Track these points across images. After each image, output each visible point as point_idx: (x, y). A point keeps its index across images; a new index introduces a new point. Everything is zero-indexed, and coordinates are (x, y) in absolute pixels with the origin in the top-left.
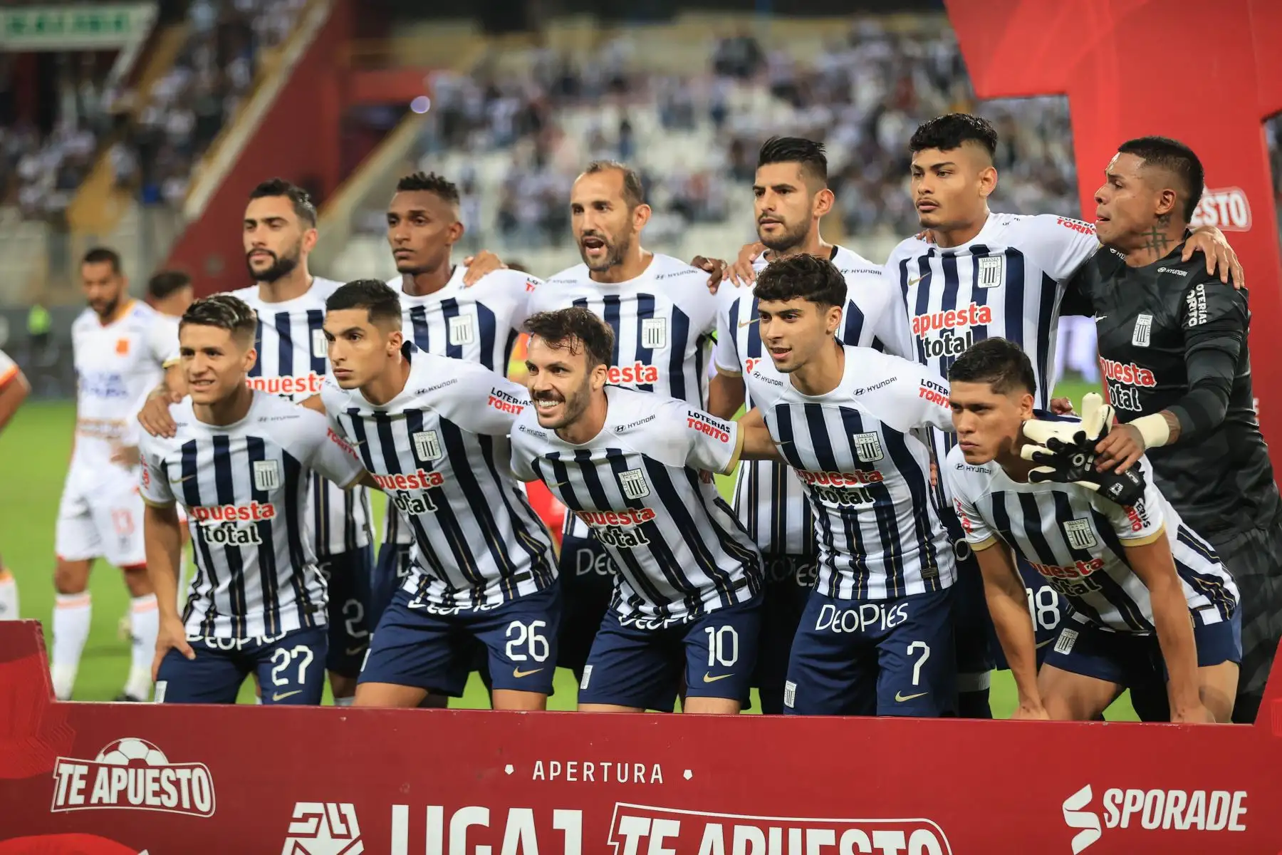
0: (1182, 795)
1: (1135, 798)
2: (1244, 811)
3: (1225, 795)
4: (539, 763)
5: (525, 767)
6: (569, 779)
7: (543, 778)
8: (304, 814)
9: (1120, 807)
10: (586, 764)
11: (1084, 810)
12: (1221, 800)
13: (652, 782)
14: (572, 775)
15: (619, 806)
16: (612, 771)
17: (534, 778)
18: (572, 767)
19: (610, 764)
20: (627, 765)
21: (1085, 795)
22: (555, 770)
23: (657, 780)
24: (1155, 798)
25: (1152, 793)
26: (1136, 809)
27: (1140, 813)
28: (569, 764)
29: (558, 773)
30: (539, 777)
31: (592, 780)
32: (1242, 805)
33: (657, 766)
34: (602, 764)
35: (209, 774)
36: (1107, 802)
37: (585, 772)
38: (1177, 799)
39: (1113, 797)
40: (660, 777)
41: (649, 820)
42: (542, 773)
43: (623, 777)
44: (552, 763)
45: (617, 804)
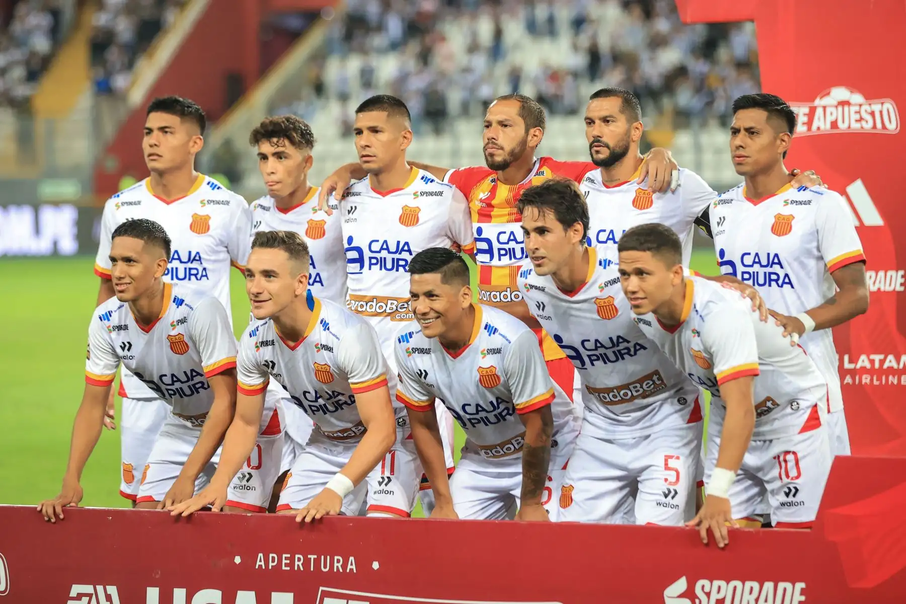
0: (756, 585)
1: (719, 588)
2: (803, 598)
3: (788, 585)
4: (261, 555)
5: (250, 559)
6: (284, 568)
7: (264, 567)
8: (78, 594)
9: (708, 595)
10: (297, 556)
11: (681, 596)
12: (785, 590)
13: (348, 571)
14: (286, 565)
15: (322, 591)
16: (317, 561)
17: (257, 567)
18: (286, 558)
19: (315, 557)
20: (328, 557)
21: (681, 585)
22: (273, 561)
23: (351, 570)
24: (735, 588)
25: (734, 583)
26: (720, 596)
27: (723, 600)
28: (284, 556)
29: (274, 564)
30: (260, 566)
31: (302, 569)
32: (802, 594)
33: (352, 559)
34: (309, 556)
35: (5, 560)
36: (698, 591)
37: (297, 563)
38: (752, 589)
39: (703, 587)
40: (354, 567)
41: (346, 601)
42: (262, 563)
43: (325, 567)
44: (271, 555)
45: (321, 588)
